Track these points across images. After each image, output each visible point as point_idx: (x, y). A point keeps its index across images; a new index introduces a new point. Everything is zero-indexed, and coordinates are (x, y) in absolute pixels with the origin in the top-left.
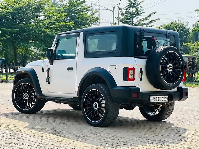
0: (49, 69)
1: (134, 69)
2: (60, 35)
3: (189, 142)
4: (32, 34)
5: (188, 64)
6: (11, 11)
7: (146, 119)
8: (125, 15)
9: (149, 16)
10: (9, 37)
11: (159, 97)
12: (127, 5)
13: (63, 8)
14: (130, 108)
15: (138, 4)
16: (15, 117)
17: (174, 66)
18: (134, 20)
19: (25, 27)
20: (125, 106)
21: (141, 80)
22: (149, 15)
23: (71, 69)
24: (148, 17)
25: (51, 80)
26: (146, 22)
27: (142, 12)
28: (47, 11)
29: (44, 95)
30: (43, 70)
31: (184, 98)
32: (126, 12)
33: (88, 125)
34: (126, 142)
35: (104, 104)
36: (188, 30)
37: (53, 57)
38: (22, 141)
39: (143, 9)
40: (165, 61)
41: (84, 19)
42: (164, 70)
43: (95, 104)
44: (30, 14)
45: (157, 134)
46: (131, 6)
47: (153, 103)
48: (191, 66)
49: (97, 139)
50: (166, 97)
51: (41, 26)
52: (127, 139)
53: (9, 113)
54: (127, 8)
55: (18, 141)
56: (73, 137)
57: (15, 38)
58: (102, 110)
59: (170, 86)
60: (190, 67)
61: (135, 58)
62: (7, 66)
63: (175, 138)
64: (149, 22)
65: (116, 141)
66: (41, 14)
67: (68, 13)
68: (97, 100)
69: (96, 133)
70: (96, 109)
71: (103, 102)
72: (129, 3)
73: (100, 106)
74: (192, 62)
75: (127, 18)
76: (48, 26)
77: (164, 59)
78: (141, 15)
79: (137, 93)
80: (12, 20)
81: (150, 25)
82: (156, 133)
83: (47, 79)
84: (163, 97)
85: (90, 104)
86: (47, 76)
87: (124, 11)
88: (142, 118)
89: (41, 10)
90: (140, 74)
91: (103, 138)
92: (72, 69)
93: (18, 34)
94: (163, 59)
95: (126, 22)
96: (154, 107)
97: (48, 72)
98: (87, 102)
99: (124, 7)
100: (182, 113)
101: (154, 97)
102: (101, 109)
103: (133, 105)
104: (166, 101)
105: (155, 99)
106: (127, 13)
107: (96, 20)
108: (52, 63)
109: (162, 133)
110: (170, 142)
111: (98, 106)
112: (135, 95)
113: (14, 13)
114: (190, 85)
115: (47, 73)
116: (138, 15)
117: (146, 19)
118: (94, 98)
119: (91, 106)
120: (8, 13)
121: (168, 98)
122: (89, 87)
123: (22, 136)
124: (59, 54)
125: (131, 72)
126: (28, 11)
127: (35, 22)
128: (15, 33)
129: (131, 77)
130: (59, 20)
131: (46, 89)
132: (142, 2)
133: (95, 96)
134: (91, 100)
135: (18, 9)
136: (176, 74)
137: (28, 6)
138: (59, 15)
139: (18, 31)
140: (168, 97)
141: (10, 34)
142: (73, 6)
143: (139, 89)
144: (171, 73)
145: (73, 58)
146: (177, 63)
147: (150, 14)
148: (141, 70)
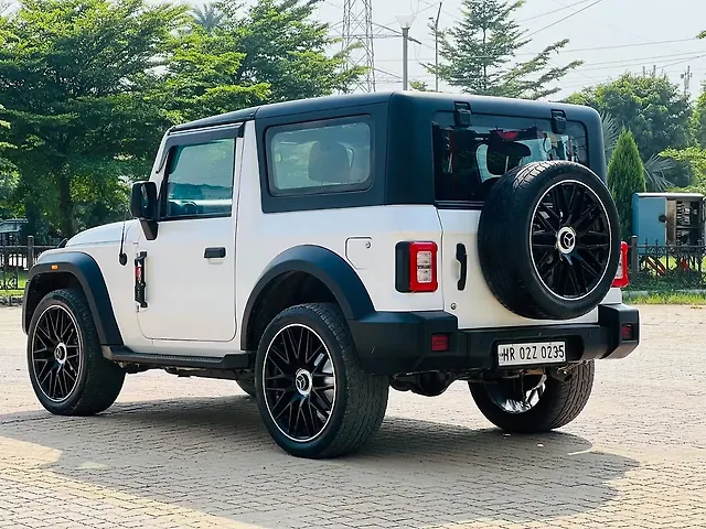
0: (144, 254)
1: (432, 248)
2: (177, 134)
3: (628, 507)
4: (122, 132)
5: (678, 223)
6: (46, 49)
7: (492, 426)
8: (456, 55)
9: (544, 56)
10: (43, 143)
11: (530, 345)
12: (463, 18)
13: (234, 34)
14: (432, 387)
15: (504, 15)
16: (25, 428)
17: (582, 234)
18: (490, 70)
19: (96, 106)
20: (413, 380)
21: (461, 285)
22: (541, 52)
23: (216, 253)
24: (541, 61)
25: (151, 292)
26: (534, 77)
27: (516, 42)
28: (175, 47)
29: (128, 350)
30: (123, 259)
31: (625, 347)
32: (461, 44)
33: (279, 451)
34: (400, 511)
35: (331, 375)
36: (682, 104)
37: (154, 210)
38: (26, 515)
39: (520, 29)
40: (545, 215)
41: (308, 72)
42: (545, 249)
43: (300, 378)
44: (114, 60)
45: (520, 481)
46: (478, 20)
47: (512, 369)
48: (687, 232)
49: (300, 503)
50: (558, 344)
51: (155, 102)
52: (409, 501)
53: (8, 416)
54: (461, 28)
55: (12, 517)
56: (215, 497)
57: (63, 147)
58: (324, 397)
59: (568, 305)
60: (684, 233)
61: (439, 207)
62: (30, 247)
63: (581, 493)
64: (545, 78)
65: (364, 507)
66: (154, 59)
67: (252, 53)
68: (307, 361)
69: (302, 483)
70: (305, 393)
71: (330, 368)
72: (470, 11)
73: (319, 382)
74: (691, 215)
75: (464, 65)
76: (178, 99)
77: (542, 208)
78: (514, 51)
79: (448, 335)
80: (51, 84)
81: (547, 86)
82: (519, 475)
83: (136, 291)
84: (546, 344)
85: (282, 375)
86: (137, 282)
87: (453, 42)
88: (479, 421)
89: (154, 45)
90: (457, 265)
91: (322, 501)
92: (221, 253)
93: (76, 130)
94: (538, 211)
95: (461, 81)
96: (518, 381)
97: (139, 265)
98: (275, 372)
99: (452, 26)
100: (632, 399)
101: (511, 346)
102: (321, 392)
103: (442, 377)
104: (559, 360)
105: (514, 355)
106: (464, 49)
107: (352, 75)
108: (152, 233)
109: (542, 475)
110: (563, 508)
111: (311, 384)
112: (438, 344)
113: (56, 56)
114: (685, 298)
115: (137, 269)
116: (503, 52)
117: (530, 67)
118: (297, 357)
119: (289, 383)
120: (34, 56)
121: (563, 349)
122: (278, 317)
123: (32, 496)
124: (178, 202)
125: (422, 258)
126: (108, 50)
127: (134, 89)
128: (60, 128)
129: (422, 276)
130: (216, 77)
131: (135, 327)
132: (516, 5)
133: (299, 350)
134: (288, 362)
135: (71, 43)
136: (590, 260)
137: (108, 32)
138: (217, 60)
139: (72, 121)
140: (563, 343)
141: (46, 130)
142: (269, 27)
143: (455, 319)
144: (572, 258)
145: (225, 212)
146: (593, 220)
147: (545, 48)
148: (461, 250)
